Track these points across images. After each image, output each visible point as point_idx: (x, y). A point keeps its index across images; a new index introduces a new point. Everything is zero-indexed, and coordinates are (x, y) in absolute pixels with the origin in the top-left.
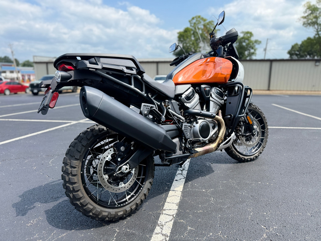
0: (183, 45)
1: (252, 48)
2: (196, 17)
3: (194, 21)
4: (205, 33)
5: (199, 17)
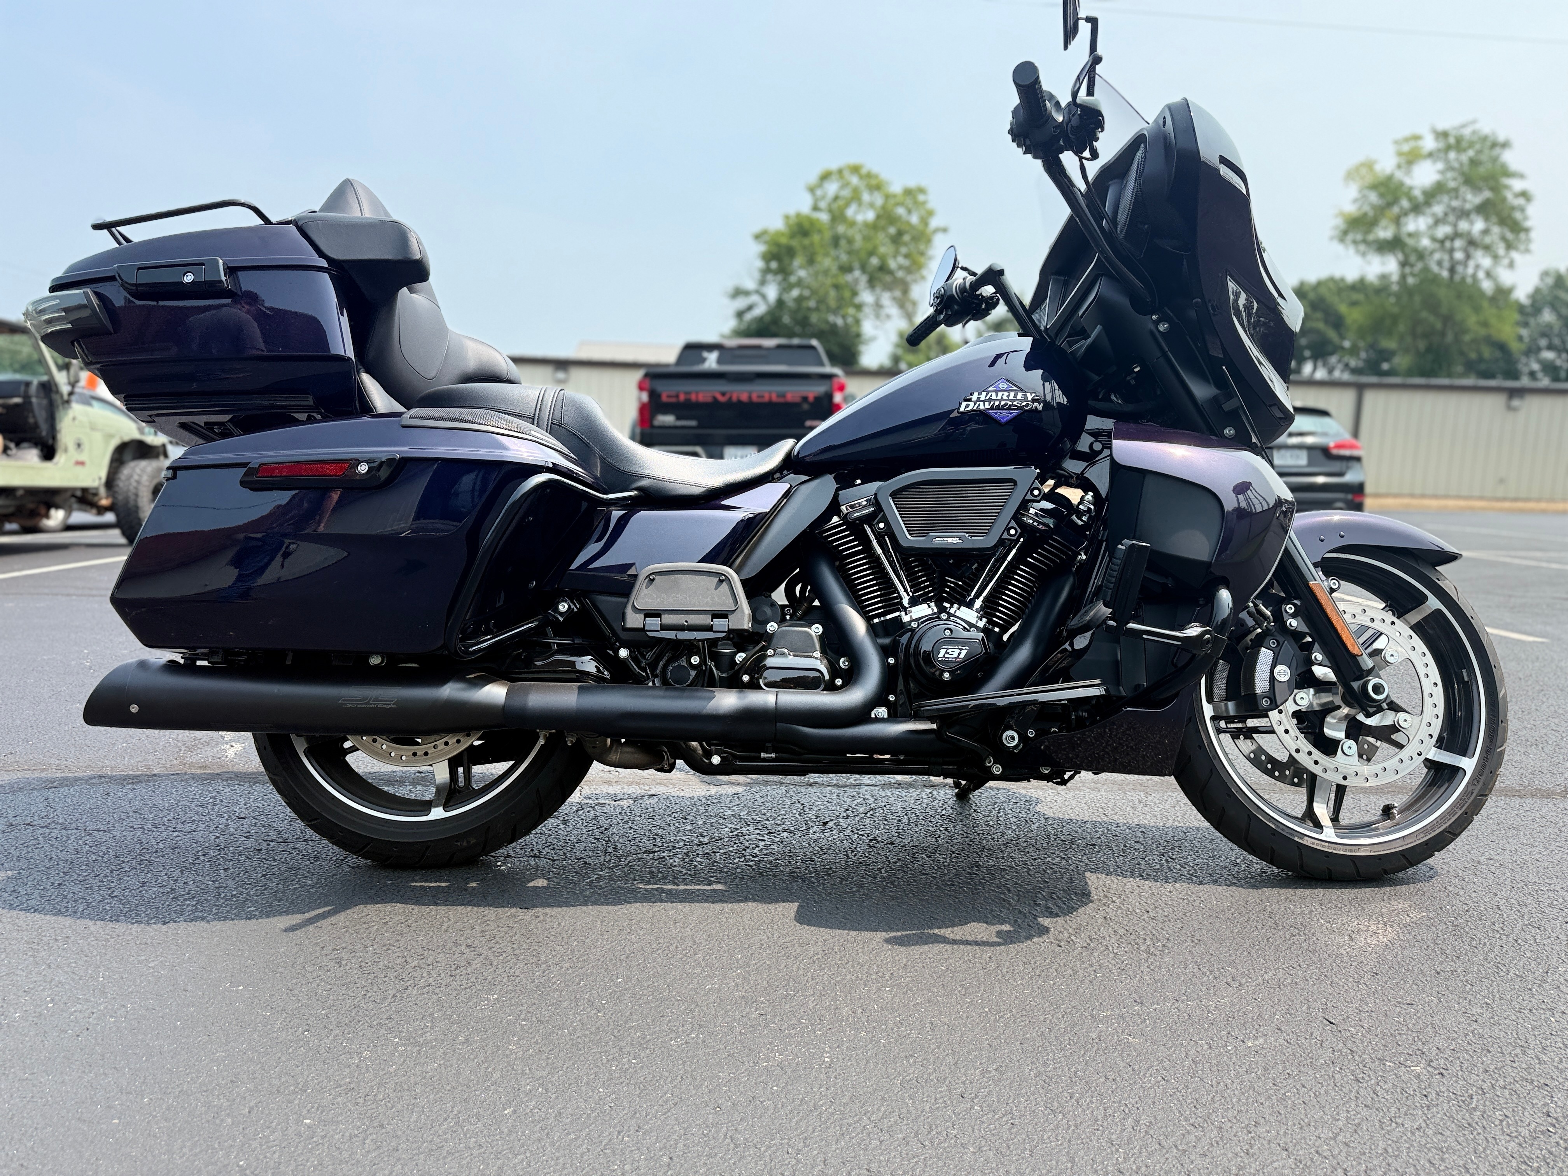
0: (780, 292)
2: (840, 172)
3: (832, 188)
5: (856, 169)
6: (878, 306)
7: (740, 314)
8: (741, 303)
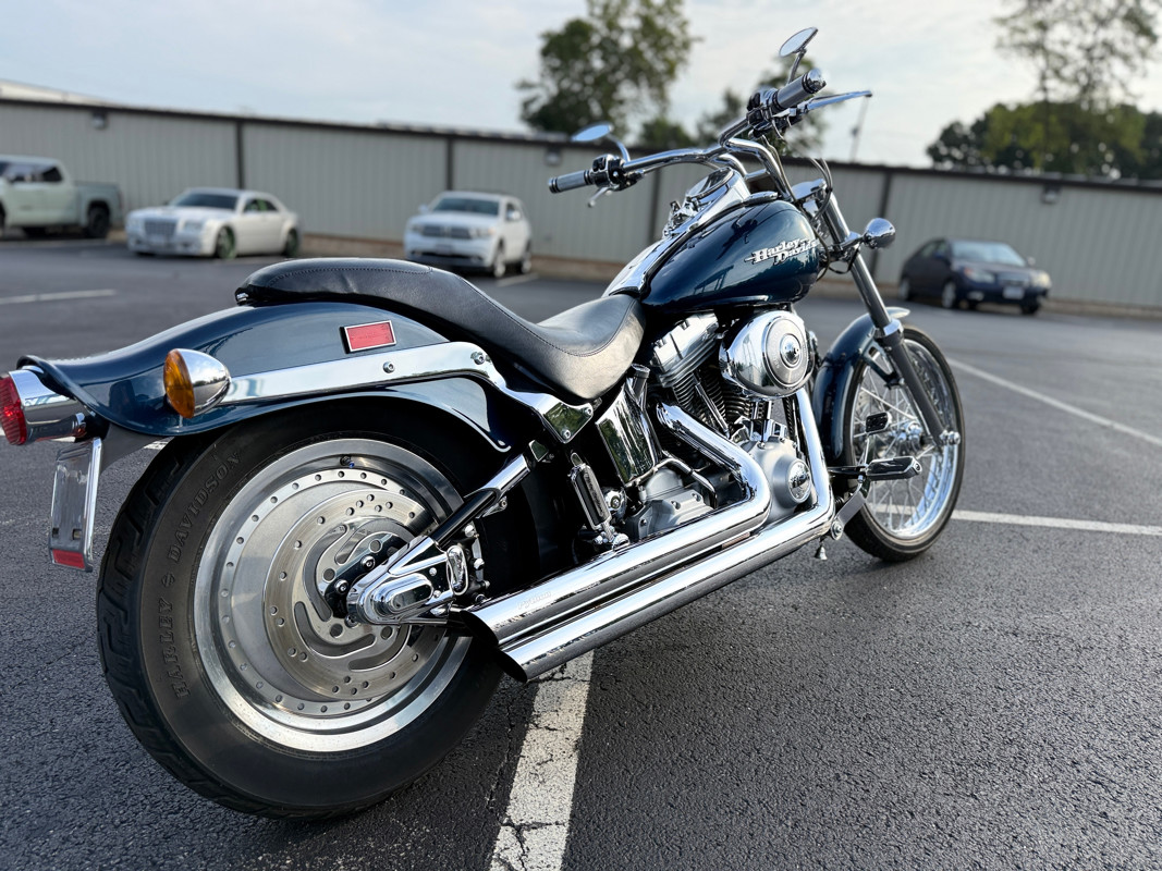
0: (559, 84)
1: (813, 122)
4: (643, 46)
6: (636, 101)
7: (526, 104)
8: (527, 94)
